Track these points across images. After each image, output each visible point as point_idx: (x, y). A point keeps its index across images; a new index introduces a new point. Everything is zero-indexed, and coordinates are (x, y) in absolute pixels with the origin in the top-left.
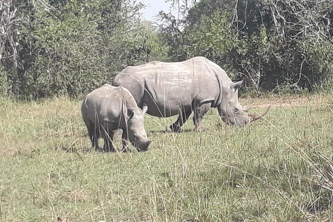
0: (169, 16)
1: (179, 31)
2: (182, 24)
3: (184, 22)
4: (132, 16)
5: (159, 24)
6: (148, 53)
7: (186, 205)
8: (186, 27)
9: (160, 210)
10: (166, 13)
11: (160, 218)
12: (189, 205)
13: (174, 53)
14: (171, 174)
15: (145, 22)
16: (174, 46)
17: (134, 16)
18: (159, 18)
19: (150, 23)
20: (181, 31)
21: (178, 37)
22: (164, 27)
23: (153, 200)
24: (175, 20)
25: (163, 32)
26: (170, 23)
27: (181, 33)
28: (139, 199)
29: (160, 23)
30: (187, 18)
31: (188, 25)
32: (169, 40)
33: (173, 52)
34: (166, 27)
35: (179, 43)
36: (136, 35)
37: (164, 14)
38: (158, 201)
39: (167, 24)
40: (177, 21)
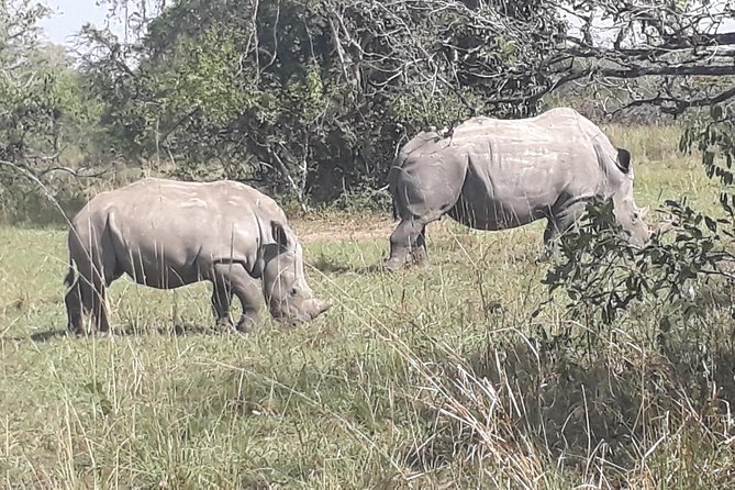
0: (104, 35)
1: (127, 69)
2: (134, 54)
3: (139, 49)
4: (21, 34)
5: (83, 53)
6: (56, 117)
7: (140, 454)
8: (143, 62)
9: (81, 467)
10: (98, 29)
11: (82, 483)
12: (148, 454)
13: (115, 118)
14: (107, 387)
15: (50, 47)
16: (115, 102)
17: (25, 34)
18: (82, 40)
20: (132, 69)
21: (125, 82)
22: (94, 59)
23: (65, 444)
24: (118, 46)
25: (92, 70)
26: (107, 50)
27: (131, 73)
28: (34, 442)
29: (84, 50)
30: (146, 41)
31: (147, 56)
32: (104, 88)
33: (114, 114)
34: (97, 60)
35: (127, 96)
36: (28, 76)
37: (95, 31)
38: (77, 447)
39: (99, 53)
40: (122, 48)
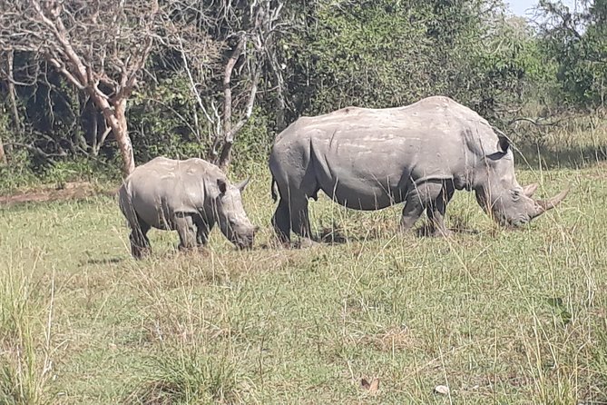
0: (558, 7)
1: (577, 35)
2: (582, 21)
3: (587, 17)
4: (490, 10)
5: (540, 22)
6: (520, 77)
7: (596, 357)
8: (590, 27)
9: (547, 366)
10: (552, 2)
11: (548, 380)
12: (602, 357)
13: (568, 76)
15: (514, 19)
16: (568, 63)
17: (493, 9)
18: (539, 12)
19: (522, 22)
20: (580, 34)
21: (576, 46)
22: (550, 27)
24: (569, 15)
25: (548, 36)
26: (560, 19)
28: (508, 346)
29: (540, 20)
30: (592, 11)
31: (593, 23)
32: (558, 51)
33: (567, 73)
34: (552, 27)
35: (578, 57)
36: (496, 45)
37: (550, 4)
38: (543, 351)
39: (553, 22)
40: (572, 17)
